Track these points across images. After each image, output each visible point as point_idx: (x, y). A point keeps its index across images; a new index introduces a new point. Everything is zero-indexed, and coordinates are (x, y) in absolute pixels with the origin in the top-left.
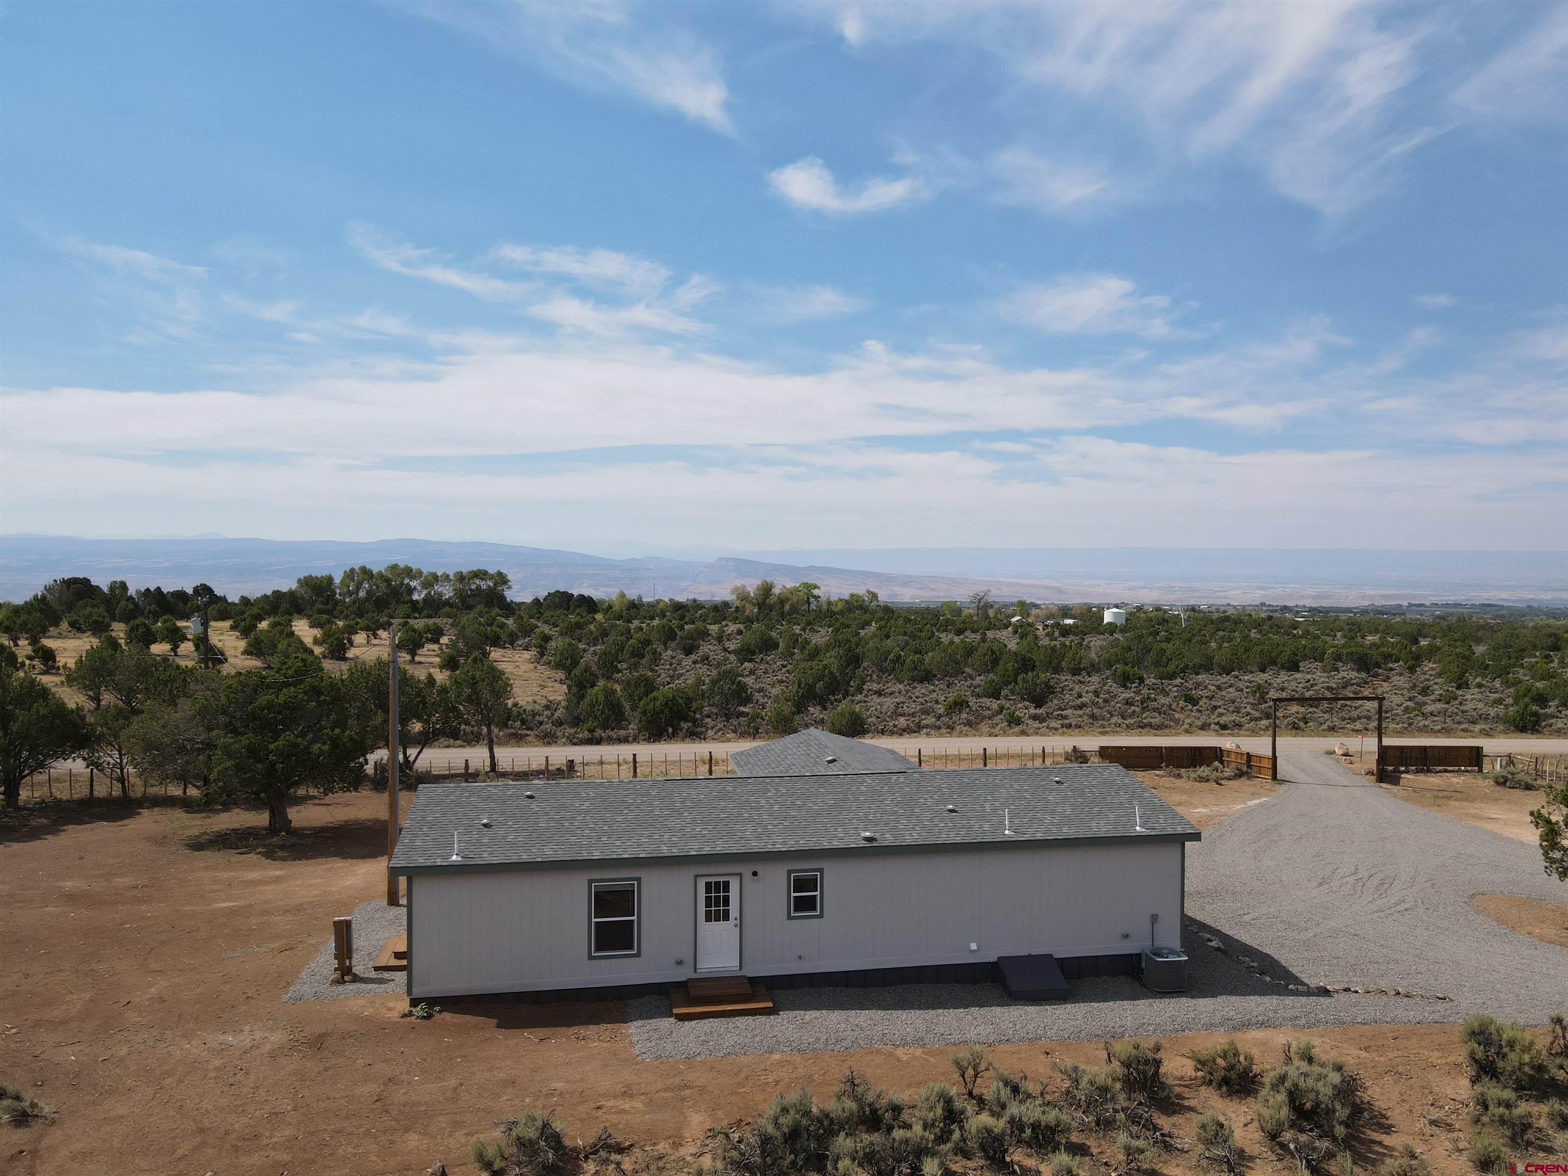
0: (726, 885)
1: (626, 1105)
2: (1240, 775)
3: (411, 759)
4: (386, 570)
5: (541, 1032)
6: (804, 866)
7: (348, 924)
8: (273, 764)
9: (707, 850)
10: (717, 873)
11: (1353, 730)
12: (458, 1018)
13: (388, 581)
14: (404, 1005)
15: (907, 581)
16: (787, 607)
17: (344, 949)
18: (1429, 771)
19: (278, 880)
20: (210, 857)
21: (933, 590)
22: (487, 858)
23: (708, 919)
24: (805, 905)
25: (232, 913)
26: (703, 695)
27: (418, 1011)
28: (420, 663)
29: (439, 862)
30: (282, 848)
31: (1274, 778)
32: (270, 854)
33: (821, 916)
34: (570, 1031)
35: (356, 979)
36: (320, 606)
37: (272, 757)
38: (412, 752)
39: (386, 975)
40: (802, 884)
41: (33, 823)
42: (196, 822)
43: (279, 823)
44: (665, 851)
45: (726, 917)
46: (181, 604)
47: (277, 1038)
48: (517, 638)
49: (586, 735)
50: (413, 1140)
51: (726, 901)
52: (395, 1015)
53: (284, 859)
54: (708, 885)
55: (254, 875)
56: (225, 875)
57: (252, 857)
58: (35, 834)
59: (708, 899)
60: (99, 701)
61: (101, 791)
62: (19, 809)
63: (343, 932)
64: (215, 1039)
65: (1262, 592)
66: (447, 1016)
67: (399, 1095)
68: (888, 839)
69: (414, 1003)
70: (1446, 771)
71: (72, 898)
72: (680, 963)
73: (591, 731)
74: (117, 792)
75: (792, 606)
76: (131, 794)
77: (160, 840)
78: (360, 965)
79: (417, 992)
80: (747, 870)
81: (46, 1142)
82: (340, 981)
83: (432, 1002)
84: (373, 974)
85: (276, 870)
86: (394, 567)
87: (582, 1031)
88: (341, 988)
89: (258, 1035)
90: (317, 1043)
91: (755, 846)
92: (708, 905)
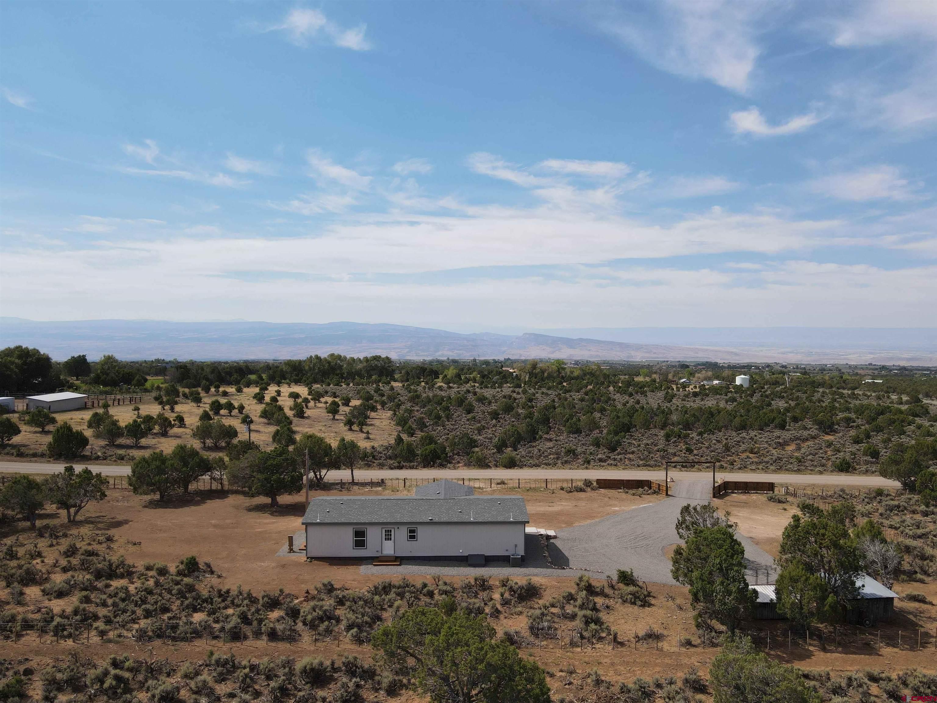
0: (391, 531)
1: (353, 583)
2: (655, 492)
3: (322, 477)
4: (328, 356)
5: (339, 567)
6: (413, 527)
7: (292, 537)
8: (273, 484)
9: (385, 521)
10: (389, 527)
11: (751, 469)
12: (318, 562)
13: (329, 363)
14: (306, 559)
15: (639, 348)
16: (546, 374)
17: (291, 544)
18: (748, 493)
19: (273, 523)
20: (253, 514)
21: (655, 353)
22: (327, 521)
23: (386, 540)
24: (412, 537)
25: (260, 532)
26: (455, 444)
27: (308, 560)
28: (338, 420)
29: (314, 522)
30: (276, 512)
31: (667, 494)
32: (272, 514)
33: (417, 540)
34: (346, 567)
35: (294, 552)
36: (295, 377)
37: (272, 482)
38: (323, 472)
39: (302, 551)
40: (411, 531)
41: (196, 499)
42: (247, 501)
43: (274, 503)
44: (373, 521)
45: (391, 540)
46: (228, 377)
47: (273, 565)
48: (386, 404)
49: (396, 464)
50: (303, 586)
51: (391, 535)
52: (303, 561)
53: (276, 516)
54: (386, 530)
55: (267, 521)
56: (258, 521)
57: (266, 515)
58: (198, 503)
59: (386, 535)
60: (205, 443)
61: (214, 487)
62: (190, 493)
63: (291, 539)
64: (259, 564)
65: (872, 356)
66: (316, 562)
67: (301, 577)
68: (436, 520)
69: (308, 558)
70: (756, 493)
71: (215, 526)
72: (377, 551)
73: (399, 463)
74: (219, 487)
75: (549, 374)
76: (224, 488)
77: (237, 507)
78: (295, 548)
79: (308, 556)
80: (396, 527)
81: (225, 582)
82: (290, 552)
83: (312, 558)
84: (298, 551)
85: (273, 519)
86: (332, 355)
87: (349, 567)
88: (290, 554)
89: (269, 564)
90: (283, 566)
91: (398, 520)
92: (386, 536)
